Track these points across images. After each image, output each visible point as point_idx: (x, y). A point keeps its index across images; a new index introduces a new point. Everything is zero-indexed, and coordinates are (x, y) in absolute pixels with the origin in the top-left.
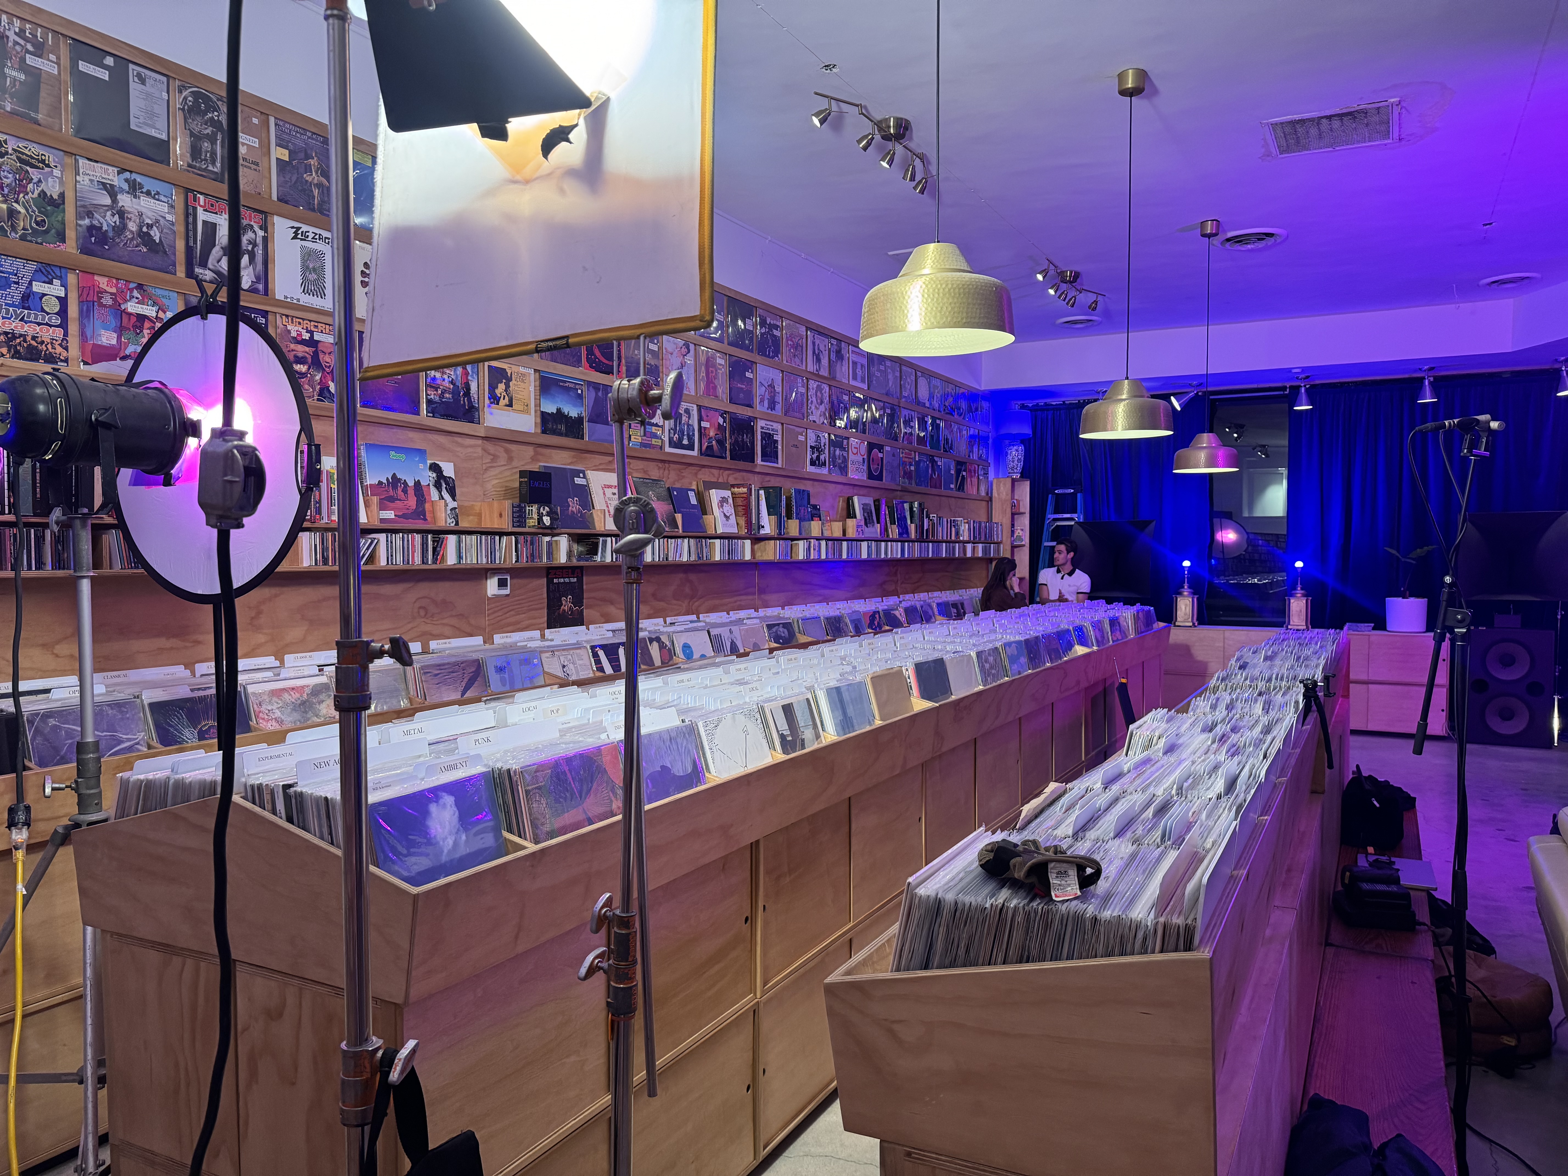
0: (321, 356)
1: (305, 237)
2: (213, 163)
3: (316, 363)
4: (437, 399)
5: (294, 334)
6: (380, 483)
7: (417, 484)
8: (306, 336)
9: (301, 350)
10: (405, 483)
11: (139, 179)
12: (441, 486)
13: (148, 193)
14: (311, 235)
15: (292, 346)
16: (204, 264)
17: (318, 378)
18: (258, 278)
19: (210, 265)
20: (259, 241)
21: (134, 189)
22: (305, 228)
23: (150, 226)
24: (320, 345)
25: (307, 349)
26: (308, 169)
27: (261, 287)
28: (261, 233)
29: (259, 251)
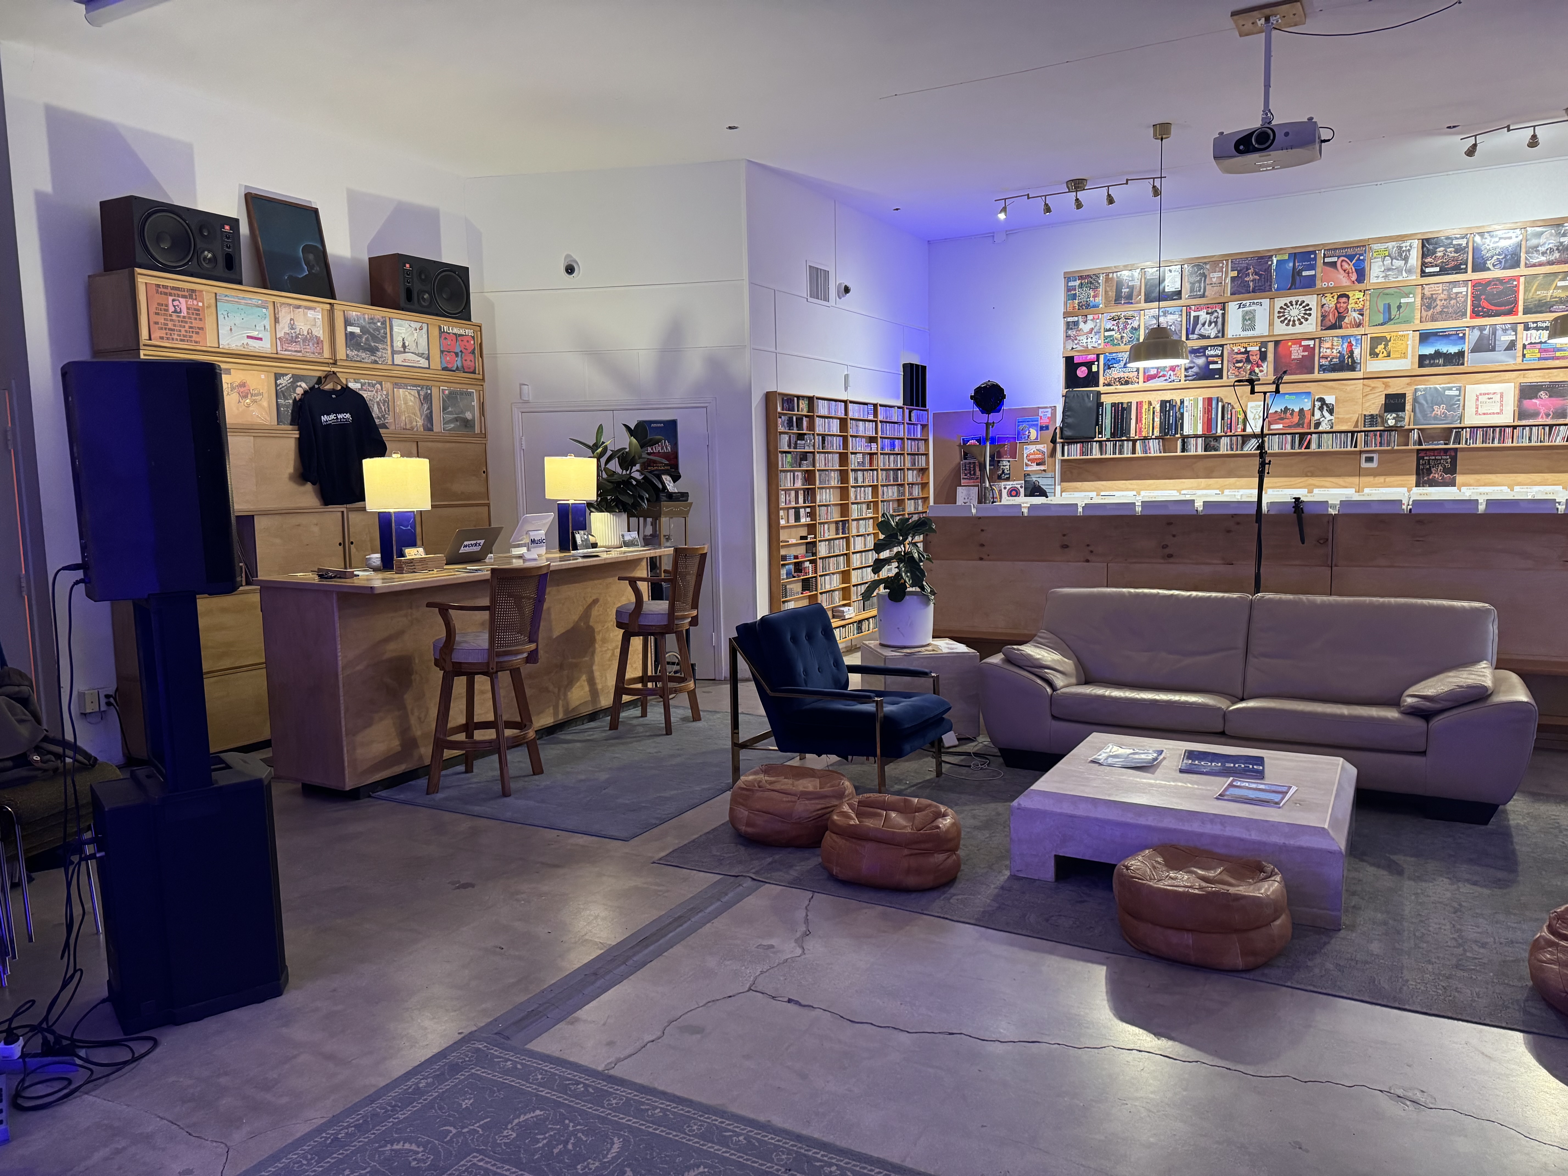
0: (1251, 357)
1: (1245, 306)
2: (1200, 291)
3: (1248, 360)
4: (1327, 363)
5: (1236, 351)
6: (1276, 412)
7: (1301, 410)
8: (1243, 350)
9: (1239, 357)
10: (1293, 410)
11: (1167, 309)
12: (1323, 409)
13: (1171, 313)
14: (1248, 304)
15: (1235, 356)
16: (1193, 333)
17: (1249, 367)
18: (1219, 332)
19: (1196, 333)
20: (1220, 315)
21: (1165, 314)
22: (1244, 302)
23: (1171, 326)
24: (1250, 353)
25: (1243, 356)
26: (1248, 275)
27: (1220, 335)
28: (1221, 312)
29: (1220, 320)
